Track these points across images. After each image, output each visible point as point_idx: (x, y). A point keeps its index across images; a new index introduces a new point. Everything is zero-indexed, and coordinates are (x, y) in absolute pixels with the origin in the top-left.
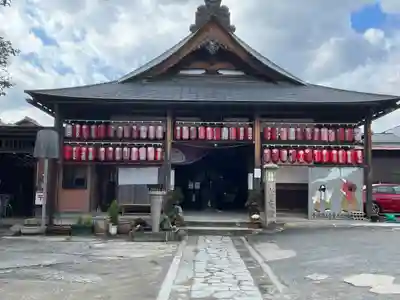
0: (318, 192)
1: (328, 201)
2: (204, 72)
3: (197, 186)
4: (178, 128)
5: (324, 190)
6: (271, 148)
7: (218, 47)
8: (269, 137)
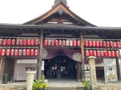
1: (114, 75)
2: (57, 22)
3: (56, 68)
5: (111, 69)
6: (89, 50)
7: (63, 13)
8: (87, 45)
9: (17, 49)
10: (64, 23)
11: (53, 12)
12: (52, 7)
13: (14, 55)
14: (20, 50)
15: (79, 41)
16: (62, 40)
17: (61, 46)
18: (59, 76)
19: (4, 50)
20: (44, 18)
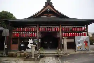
0: (78, 44)
2: (47, 16)
4: (40, 28)
6: (64, 33)
7: (50, 10)
8: (63, 30)
9: (25, 33)
10: (51, 16)
15: (59, 28)
16: (49, 27)
17: (49, 31)
18: (49, 47)
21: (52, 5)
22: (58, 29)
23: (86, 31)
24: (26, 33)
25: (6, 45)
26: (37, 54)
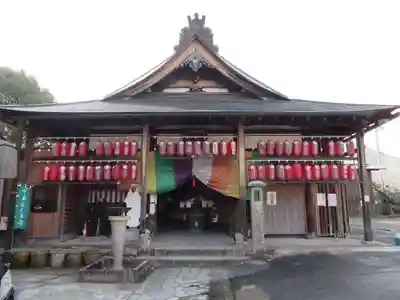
2: (188, 90)
6: (257, 164)
7: (201, 65)
9: (90, 164)
10: (204, 90)
11: (176, 64)
12: (175, 48)
13: (85, 180)
14: (98, 168)
17: (190, 155)
19: (63, 168)
20: (155, 80)
21: (212, 42)
22: (229, 146)
23: (356, 156)
24: (95, 165)
25: (6, 218)
26: (138, 255)
